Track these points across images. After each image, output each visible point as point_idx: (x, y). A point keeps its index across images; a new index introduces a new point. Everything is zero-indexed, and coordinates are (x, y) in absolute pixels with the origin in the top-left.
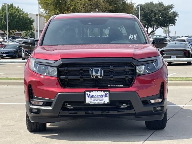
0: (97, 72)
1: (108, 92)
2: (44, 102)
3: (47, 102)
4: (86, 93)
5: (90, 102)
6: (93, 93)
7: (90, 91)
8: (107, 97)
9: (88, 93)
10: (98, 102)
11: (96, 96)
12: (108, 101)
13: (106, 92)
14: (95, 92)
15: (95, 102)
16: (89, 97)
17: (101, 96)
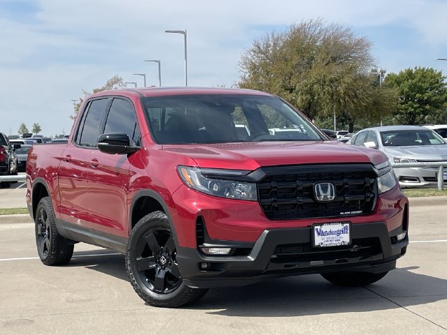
0: (325, 190)
1: (348, 225)
2: (232, 249)
3: (237, 249)
4: (316, 227)
5: (322, 244)
6: (326, 228)
7: (321, 224)
8: (347, 233)
9: (318, 227)
10: (334, 242)
11: (331, 233)
12: (348, 241)
13: (345, 225)
14: (329, 226)
15: (330, 243)
16: (319, 234)
17: (338, 233)
